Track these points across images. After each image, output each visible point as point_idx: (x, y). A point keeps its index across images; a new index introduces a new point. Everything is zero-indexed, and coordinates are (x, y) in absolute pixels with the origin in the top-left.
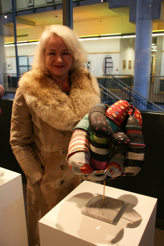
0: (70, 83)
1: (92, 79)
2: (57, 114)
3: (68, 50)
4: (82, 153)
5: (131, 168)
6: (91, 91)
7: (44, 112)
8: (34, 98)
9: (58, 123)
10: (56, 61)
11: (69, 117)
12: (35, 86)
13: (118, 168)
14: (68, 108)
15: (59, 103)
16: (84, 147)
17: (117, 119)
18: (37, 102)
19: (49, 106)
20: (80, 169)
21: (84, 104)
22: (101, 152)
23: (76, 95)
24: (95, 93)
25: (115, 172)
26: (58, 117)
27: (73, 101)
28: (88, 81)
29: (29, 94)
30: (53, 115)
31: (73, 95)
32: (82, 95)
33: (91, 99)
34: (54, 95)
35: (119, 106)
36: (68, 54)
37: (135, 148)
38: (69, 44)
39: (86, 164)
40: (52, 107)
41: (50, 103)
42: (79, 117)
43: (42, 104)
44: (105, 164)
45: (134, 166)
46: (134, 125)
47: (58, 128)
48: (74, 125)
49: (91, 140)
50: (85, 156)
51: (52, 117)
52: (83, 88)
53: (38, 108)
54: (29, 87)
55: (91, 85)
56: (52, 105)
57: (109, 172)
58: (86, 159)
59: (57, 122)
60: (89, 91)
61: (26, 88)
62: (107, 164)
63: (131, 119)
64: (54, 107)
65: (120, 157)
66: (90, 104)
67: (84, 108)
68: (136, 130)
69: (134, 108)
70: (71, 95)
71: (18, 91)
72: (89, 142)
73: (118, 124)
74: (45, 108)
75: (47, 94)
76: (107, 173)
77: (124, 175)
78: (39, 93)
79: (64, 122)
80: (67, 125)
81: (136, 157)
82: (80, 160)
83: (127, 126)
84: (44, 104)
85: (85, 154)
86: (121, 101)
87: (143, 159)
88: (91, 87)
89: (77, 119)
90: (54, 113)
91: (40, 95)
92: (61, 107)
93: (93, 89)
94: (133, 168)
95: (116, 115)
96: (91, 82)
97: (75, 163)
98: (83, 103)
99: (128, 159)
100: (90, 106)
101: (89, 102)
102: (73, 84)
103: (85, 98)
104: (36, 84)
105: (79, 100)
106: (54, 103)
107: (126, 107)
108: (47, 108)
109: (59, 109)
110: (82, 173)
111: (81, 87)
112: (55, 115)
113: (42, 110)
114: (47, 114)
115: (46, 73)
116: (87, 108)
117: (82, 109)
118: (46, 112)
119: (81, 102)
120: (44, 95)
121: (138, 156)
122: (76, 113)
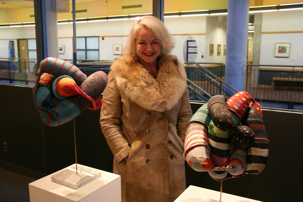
0: (158, 68)
1: (179, 65)
2: (144, 94)
3: (157, 40)
4: (202, 147)
5: (254, 165)
6: (177, 76)
7: (133, 92)
8: (124, 80)
9: (145, 103)
10: (146, 50)
11: (155, 97)
12: (126, 69)
13: (240, 164)
14: (155, 89)
15: (147, 85)
16: (203, 141)
17: (239, 111)
18: (127, 83)
19: (137, 87)
20: (201, 164)
21: (170, 87)
22: (222, 147)
23: (162, 79)
24: (181, 78)
25: (237, 169)
26: (145, 97)
27: (159, 83)
28: (175, 66)
29: (120, 76)
30: (141, 95)
31: (159, 79)
32: (168, 78)
33: (177, 83)
34: (142, 78)
35: (240, 97)
36: (156, 43)
37: (258, 143)
38: (158, 35)
39: (207, 159)
40: (140, 88)
41: (139, 85)
42: (164, 98)
43: (131, 85)
44: (226, 161)
45: (259, 163)
46: (256, 118)
47: (145, 107)
48: (160, 105)
49: (211, 134)
50: (206, 150)
51: (140, 97)
52: (170, 72)
53: (127, 88)
54: (120, 70)
55: (178, 70)
56: (140, 86)
57: (232, 168)
58: (207, 154)
59: (144, 101)
60: (175, 75)
61: (118, 71)
62: (228, 160)
63: (252, 111)
64: (142, 88)
65: (242, 154)
66: (175, 87)
67: (170, 90)
68: (259, 124)
69: (254, 101)
70: (158, 79)
71: (110, 74)
72: (208, 136)
73: (240, 116)
74: (133, 88)
75: (136, 77)
76: (230, 170)
77: (247, 173)
78: (129, 75)
79: (150, 102)
80: (153, 105)
81: (260, 153)
82: (201, 154)
83: (249, 119)
84: (133, 86)
85: (206, 148)
86: (242, 93)
87: (268, 155)
88: (177, 72)
89: (162, 99)
90: (142, 93)
91: (130, 77)
92: (148, 88)
93: (180, 74)
94: (257, 164)
95: (238, 107)
96: (178, 67)
97: (196, 158)
98: (169, 85)
99: (251, 155)
100: (175, 89)
101: (174, 85)
102: (161, 69)
103: (171, 81)
104: (126, 68)
105: (165, 83)
106: (142, 84)
107: (247, 99)
108: (136, 88)
109: (147, 89)
110: (203, 169)
111: (167, 72)
112: (142, 95)
113: (131, 91)
114: (135, 94)
115: (136, 58)
116: (173, 90)
117: (167, 91)
118: (135, 92)
119: (167, 85)
120: (133, 77)
121: (262, 152)
122: (161, 94)
